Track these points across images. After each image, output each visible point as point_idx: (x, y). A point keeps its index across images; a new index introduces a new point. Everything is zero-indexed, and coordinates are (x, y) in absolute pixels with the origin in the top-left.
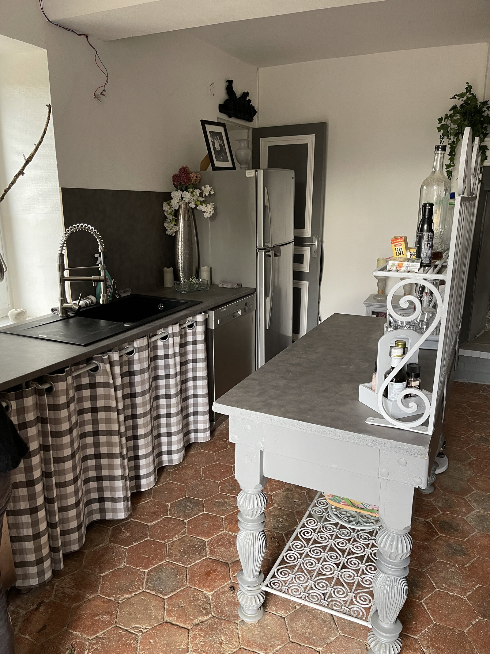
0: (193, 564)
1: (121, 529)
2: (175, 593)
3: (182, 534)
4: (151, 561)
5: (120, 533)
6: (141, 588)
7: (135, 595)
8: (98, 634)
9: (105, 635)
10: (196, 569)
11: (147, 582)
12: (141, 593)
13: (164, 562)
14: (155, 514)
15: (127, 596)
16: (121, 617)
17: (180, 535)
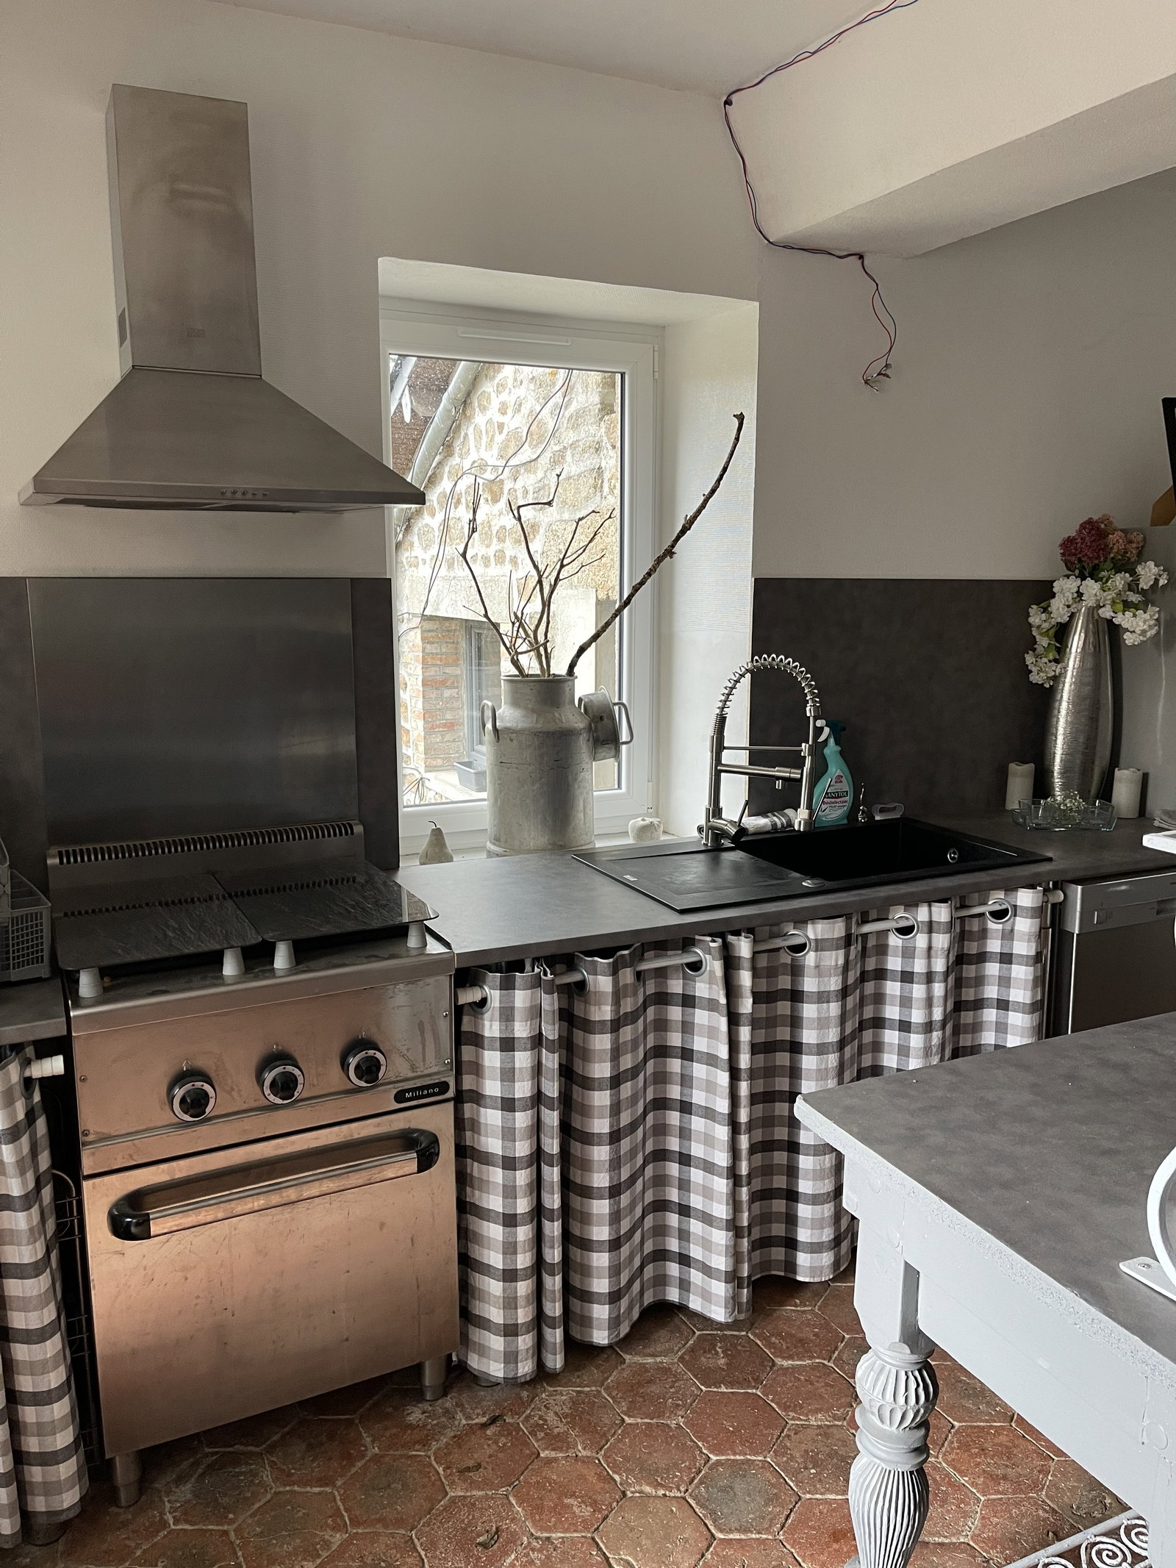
0: (818, 1496)
1: (716, 1345)
2: (743, 1537)
3: (835, 1418)
4: (733, 1442)
5: (710, 1351)
6: (683, 1489)
7: (665, 1495)
8: (554, 1535)
9: (563, 1542)
10: (817, 1511)
11: (701, 1482)
12: (678, 1497)
13: (760, 1458)
14: (803, 1345)
15: (648, 1489)
16: (612, 1524)
17: (829, 1419)
